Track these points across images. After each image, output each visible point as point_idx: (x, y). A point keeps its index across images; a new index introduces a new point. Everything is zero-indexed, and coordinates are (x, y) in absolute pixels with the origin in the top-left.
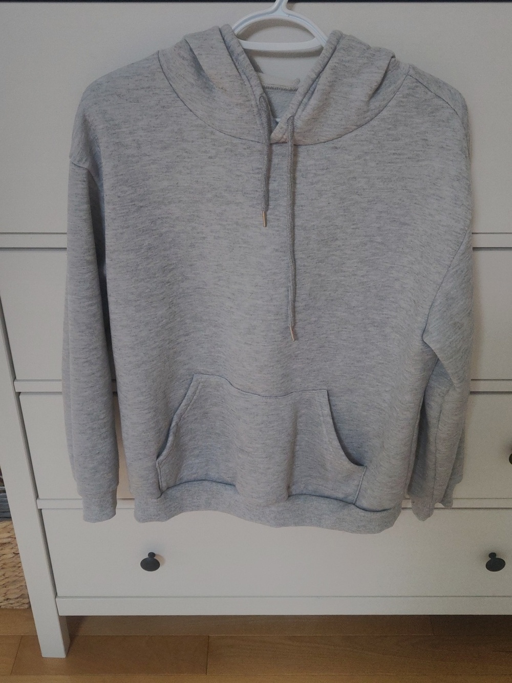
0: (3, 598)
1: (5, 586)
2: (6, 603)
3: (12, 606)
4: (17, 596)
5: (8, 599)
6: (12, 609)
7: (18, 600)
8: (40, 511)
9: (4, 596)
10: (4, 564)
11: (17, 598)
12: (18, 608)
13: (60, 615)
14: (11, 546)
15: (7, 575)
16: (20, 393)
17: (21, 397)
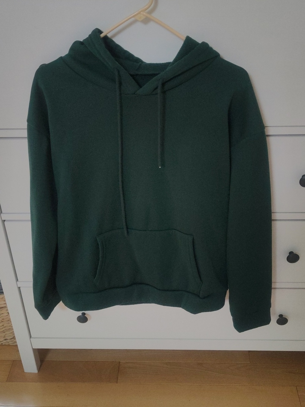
0: (3, 339)
1: (4, 332)
2: (5, 341)
3: (8, 343)
4: (11, 338)
5: (6, 339)
6: (9, 345)
7: (12, 340)
8: (19, 288)
9: (4, 338)
10: (3, 319)
11: (11, 339)
12: (12, 344)
13: (33, 348)
14: (6, 309)
15: (5, 326)
16: (5, 220)
17: (5, 223)
